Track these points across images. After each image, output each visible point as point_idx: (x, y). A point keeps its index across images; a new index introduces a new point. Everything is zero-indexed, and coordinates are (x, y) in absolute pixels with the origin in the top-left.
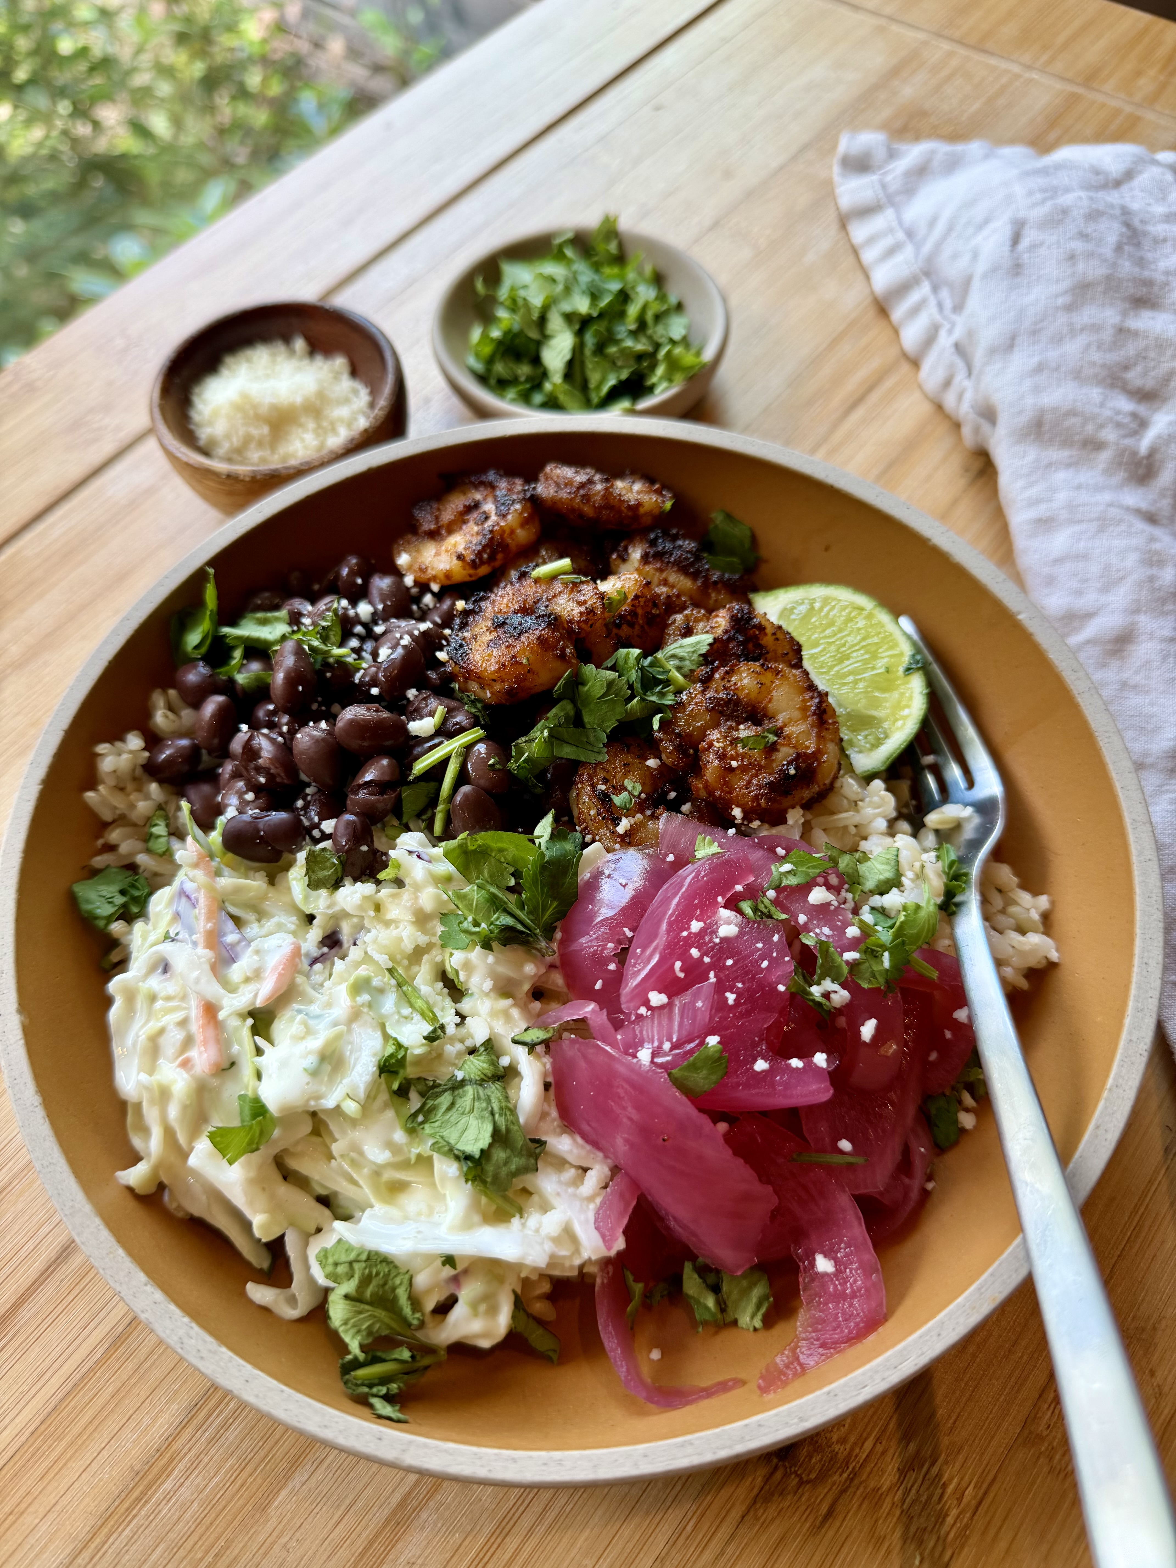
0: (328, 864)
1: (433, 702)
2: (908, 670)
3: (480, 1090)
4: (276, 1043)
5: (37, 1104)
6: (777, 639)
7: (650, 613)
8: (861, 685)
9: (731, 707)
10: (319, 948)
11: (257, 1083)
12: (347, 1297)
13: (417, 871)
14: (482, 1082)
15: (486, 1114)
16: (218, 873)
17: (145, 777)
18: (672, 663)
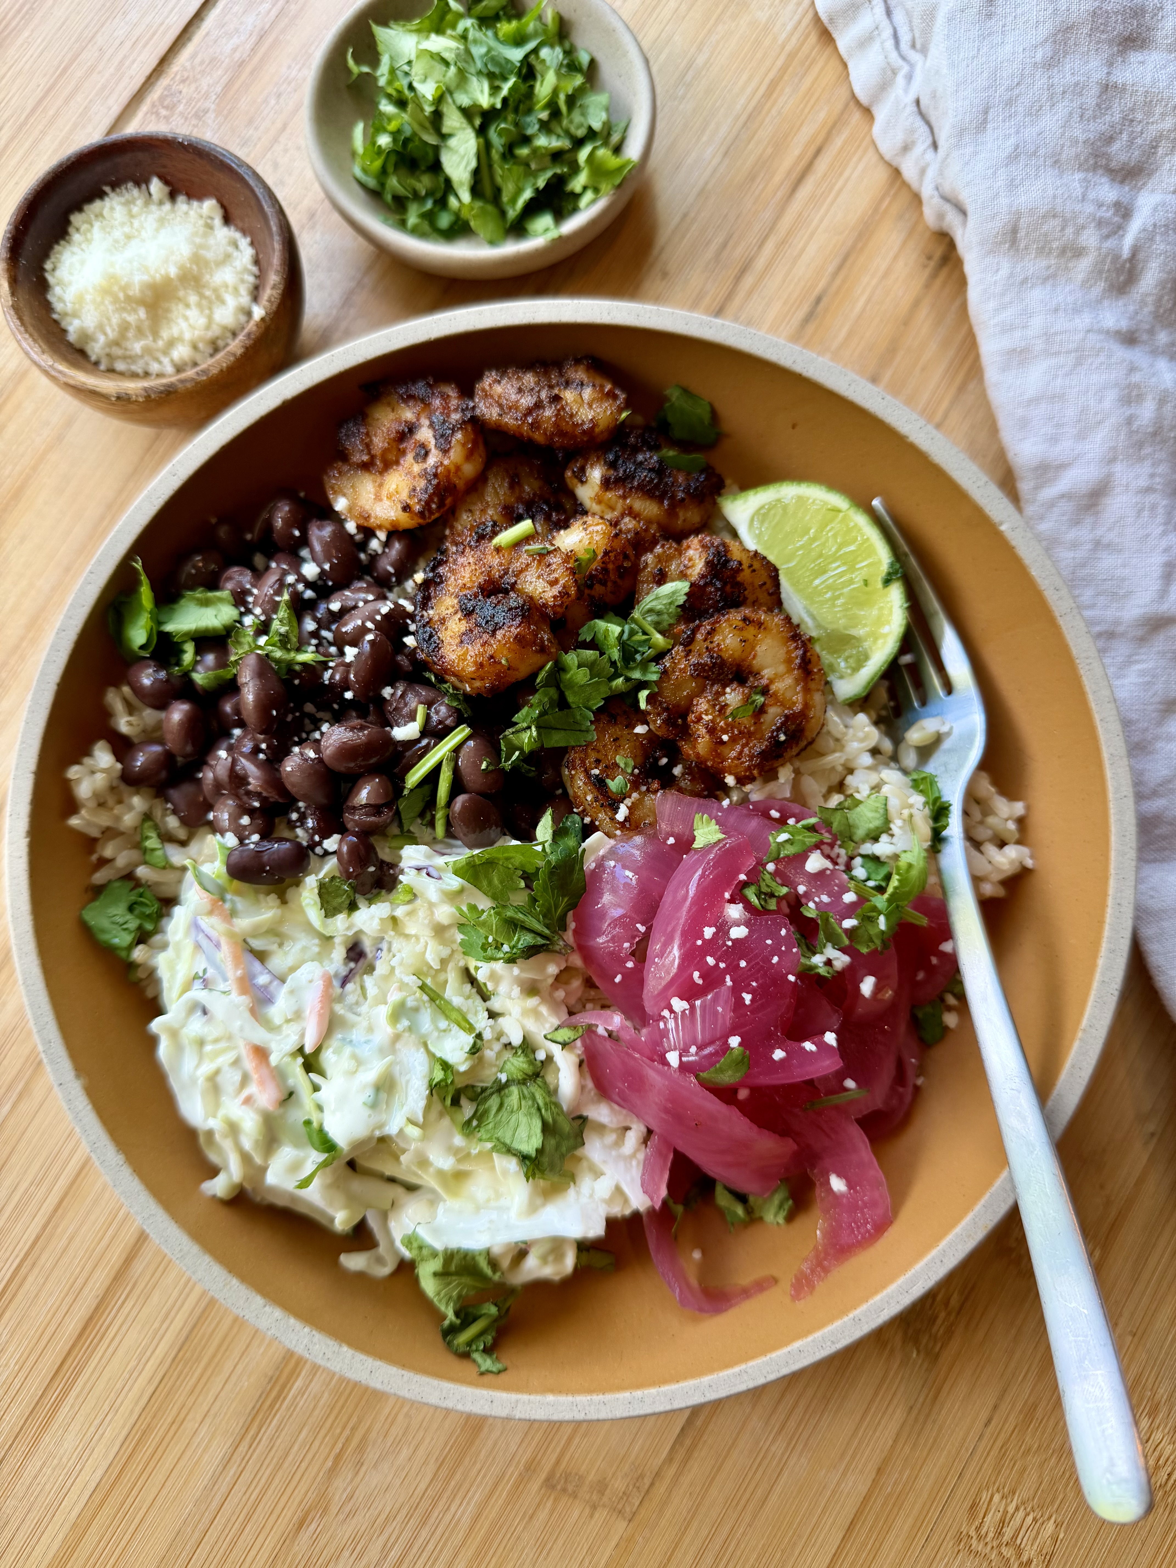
0: (341, 892)
1: (412, 701)
2: (887, 582)
3: (524, 1088)
4: (329, 1076)
5: (121, 1163)
6: (754, 571)
7: (622, 566)
8: (839, 602)
9: (716, 670)
10: (346, 964)
11: (320, 1115)
12: (435, 1274)
13: (431, 889)
14: (523, 1082)
15: (534, 1111)
16: (233, 913)
17: (123, 787)
18: (649, 619)
